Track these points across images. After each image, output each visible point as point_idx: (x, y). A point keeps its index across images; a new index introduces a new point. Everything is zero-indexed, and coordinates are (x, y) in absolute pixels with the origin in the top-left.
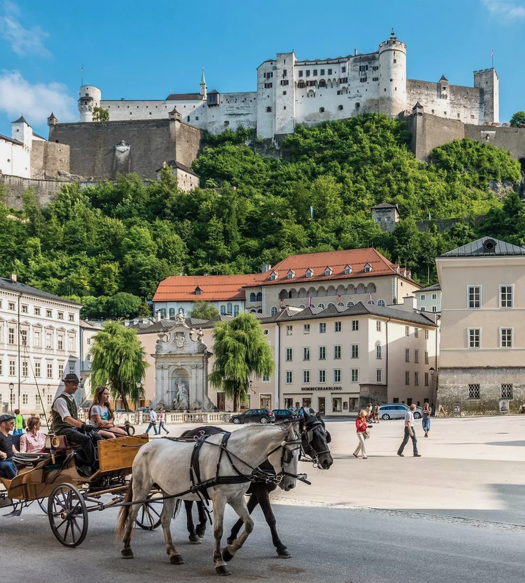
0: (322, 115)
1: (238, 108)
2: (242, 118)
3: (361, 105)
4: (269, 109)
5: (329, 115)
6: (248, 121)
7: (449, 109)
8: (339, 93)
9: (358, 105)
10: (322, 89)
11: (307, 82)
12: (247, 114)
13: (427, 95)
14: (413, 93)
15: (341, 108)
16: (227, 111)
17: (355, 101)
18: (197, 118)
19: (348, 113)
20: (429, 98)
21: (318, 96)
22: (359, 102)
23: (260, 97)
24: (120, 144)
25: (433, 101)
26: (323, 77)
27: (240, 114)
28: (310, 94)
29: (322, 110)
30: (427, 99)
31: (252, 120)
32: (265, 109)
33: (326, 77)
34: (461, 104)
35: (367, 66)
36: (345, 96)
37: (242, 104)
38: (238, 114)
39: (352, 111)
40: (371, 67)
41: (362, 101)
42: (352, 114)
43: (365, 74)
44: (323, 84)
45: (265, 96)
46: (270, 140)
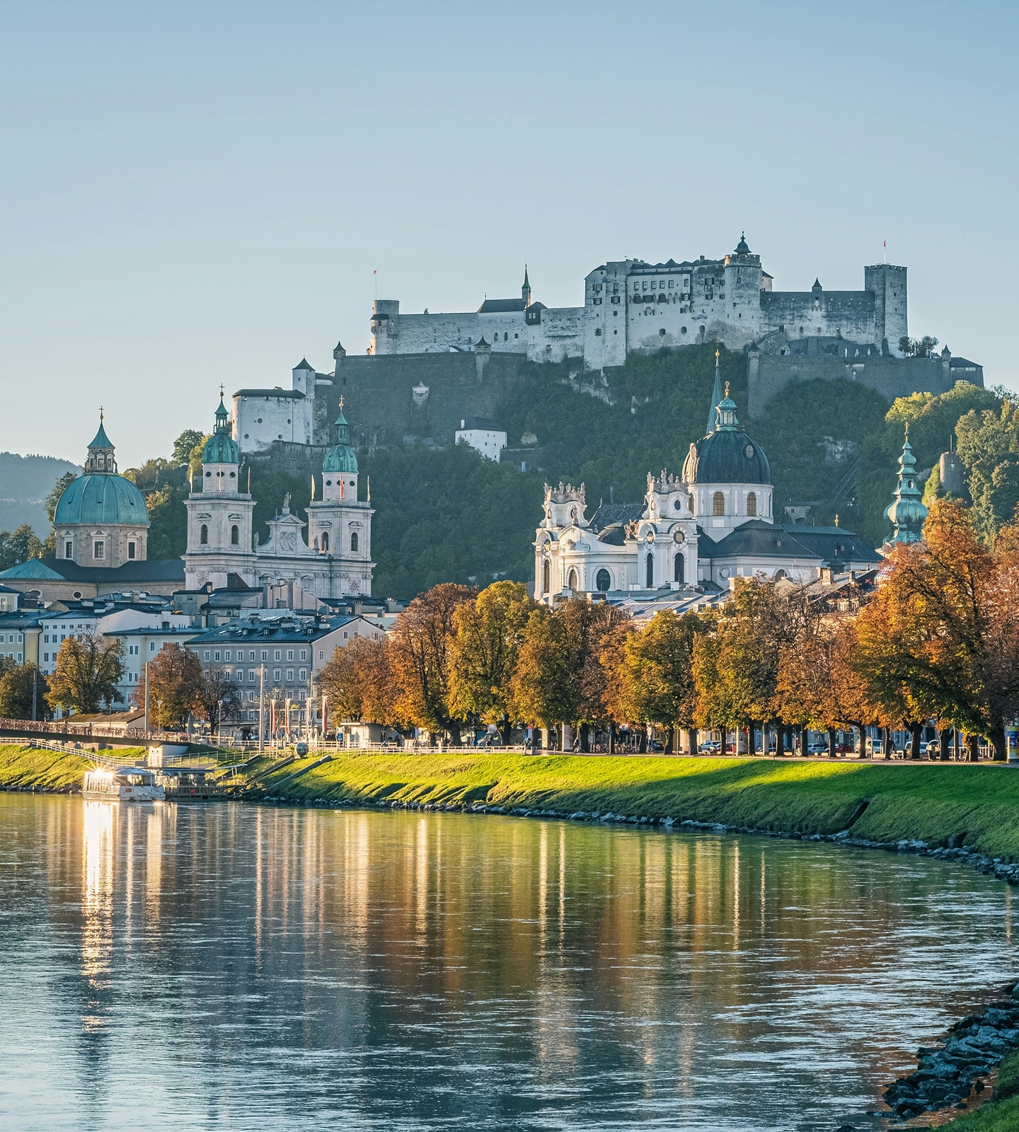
0: (663, 339)
1: (562, 328)
2: (568, 341)
3: (707, 329)
4: (598, 332)
5: (670, 338)
6: (575, 345)
7: (823, 324)
8: (682, 311)
9: (702, 328)
10: (663, 305)
11: (644, 297)
12: (574, 336)
13: (793, 309)
14: (773, 309)
15: (684, 330)
16: (549, 331)
17: (700, 323)
18: (516, 336)
19: (691, 339)
20: (796, 313)
21: (657, 314)
22: (704, 324)
23: (589, 315)
24: (417, 385)
25: (801, 316)
26: (663, 291)
27: (566, 336)
28: (649, 311)
29: (663, 332)
30: (793, 314)
31: (580, 343)
32: (593, 333)
33: (666, 292)
34: (842, 315)
35: (713, 279)
36: (688, 315)
37: (568, 323)
38: (563, 336)
39: (696, 336)
40: (717, 280)
41: (708, 323)
42: (696, 339)
43: (711, 289)
44: (662, 299)
45: (594, 315)
46: (599, 371)
